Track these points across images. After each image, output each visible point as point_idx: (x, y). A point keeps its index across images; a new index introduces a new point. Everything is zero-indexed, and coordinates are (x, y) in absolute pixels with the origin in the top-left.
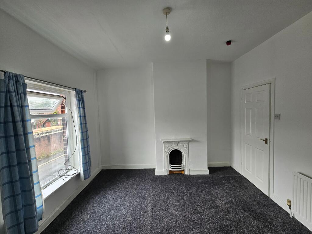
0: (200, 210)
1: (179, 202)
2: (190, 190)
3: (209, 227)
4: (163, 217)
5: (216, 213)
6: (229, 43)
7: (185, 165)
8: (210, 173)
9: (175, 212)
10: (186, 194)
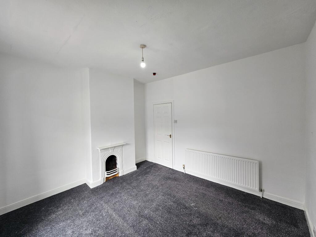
0: (148, 192)
1: (131, 195)
2: (133, 184)
3: (160, 197)
4: (128, 211)
5: (157, 188)
6: (154, 74)
7: (119, 168)
8: (137, 169)
9: (135, 203)
10: (132, 188)
